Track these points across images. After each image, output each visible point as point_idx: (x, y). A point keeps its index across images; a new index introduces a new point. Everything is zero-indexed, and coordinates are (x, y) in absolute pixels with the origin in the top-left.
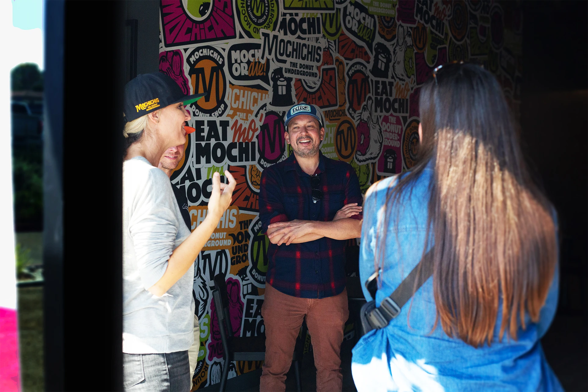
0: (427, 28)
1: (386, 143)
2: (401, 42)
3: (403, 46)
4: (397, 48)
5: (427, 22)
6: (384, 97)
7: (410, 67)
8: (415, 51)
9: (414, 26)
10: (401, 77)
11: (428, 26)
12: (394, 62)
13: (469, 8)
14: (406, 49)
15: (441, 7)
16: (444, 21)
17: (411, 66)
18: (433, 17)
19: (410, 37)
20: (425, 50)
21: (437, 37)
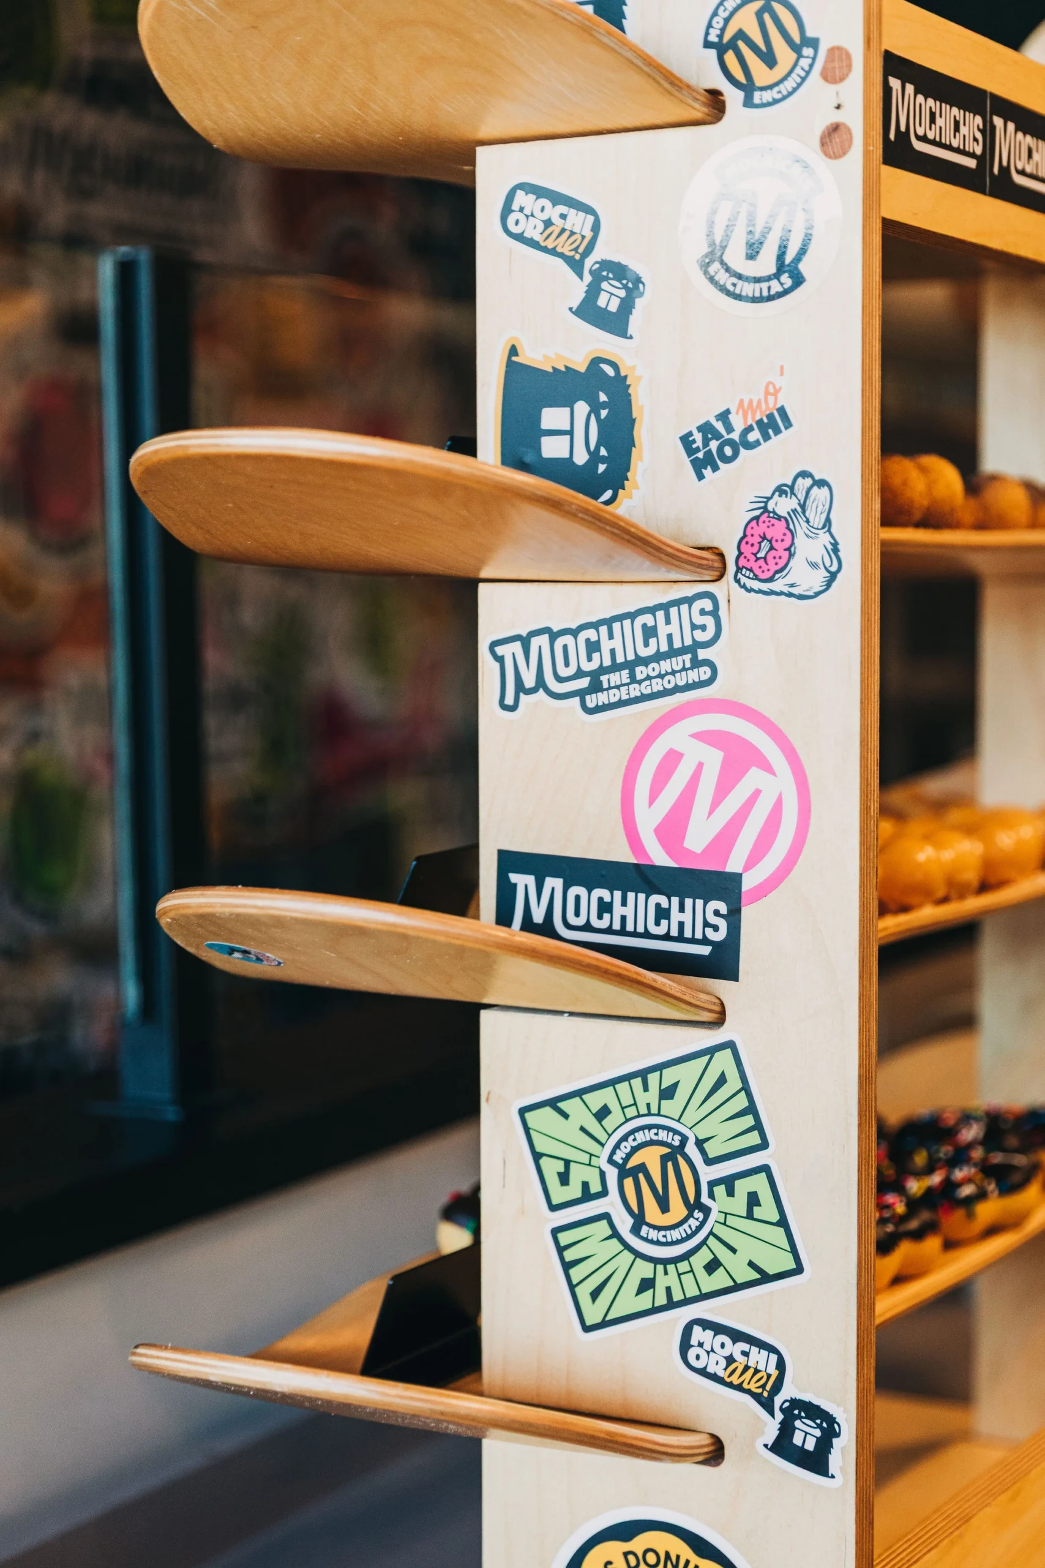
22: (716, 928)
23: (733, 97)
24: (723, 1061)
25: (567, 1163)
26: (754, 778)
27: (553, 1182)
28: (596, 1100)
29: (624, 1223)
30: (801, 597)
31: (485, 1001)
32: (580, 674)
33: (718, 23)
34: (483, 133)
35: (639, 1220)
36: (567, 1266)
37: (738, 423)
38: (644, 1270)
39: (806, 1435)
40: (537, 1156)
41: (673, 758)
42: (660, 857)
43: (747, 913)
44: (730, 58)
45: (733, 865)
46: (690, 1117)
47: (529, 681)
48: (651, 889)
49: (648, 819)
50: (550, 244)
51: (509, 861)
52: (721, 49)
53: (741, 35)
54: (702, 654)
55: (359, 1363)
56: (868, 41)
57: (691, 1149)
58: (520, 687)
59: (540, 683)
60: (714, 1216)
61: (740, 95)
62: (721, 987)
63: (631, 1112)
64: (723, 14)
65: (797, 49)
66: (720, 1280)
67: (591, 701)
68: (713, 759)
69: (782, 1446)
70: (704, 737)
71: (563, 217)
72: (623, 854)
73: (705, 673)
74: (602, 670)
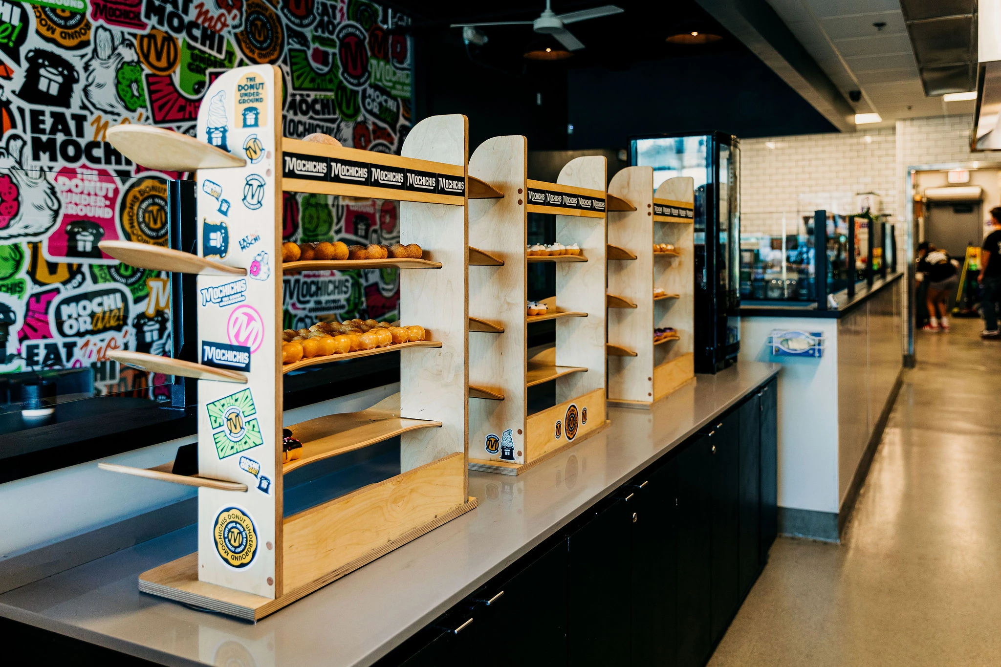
0: (177, 39)
1: (68, 209)
2: (105, 52)
3: (111, 61)
4: (95, 63)
5: (178, 30)
6: (60, 137)
7: (133, 95)
8: (147, 70)
9: (139, 32)
10: (109, 109)
11: (181, 38)
12: (87, 83)
13: (284, 21)
14: (119, 66)
15: (215, 12)
16: (224, 33)
17: (136, 93)
18: (193, 24)
19: (130, 48)
20: (174, 72)
21: (207, 56)
22: (246, 360)
23: (249, 161)
24: (247, 393)
25: (216, 418)
26: (253, 323)
27: (213, 422)
28: (222, 402)
29: (228, 432)
30: (262, 280)
31: (200, 378)
32: (218, 298)
33: (246, 144)
34: (199, 167)
35: (231, 431)
36: (216, 443)
37: (250, 238)
38: (232, 444)
39: (264, 485)
40: (210, 416)
41: (237, 319)
42: (235, 343)
43: (252, 356)
44: (248, 152)
45: (249, 345)
46: (242, 406)
47: (208, 300)
48: (233, 350)
49: (233, 333)
50: (212, 194)
51: (205, 343)
52: (247, 149)
53: (250, 147)
54: (243, 294)
55: (171, 469)
56: (276, 150)
57: (241, 414)
58: (206, 301)
59: (210, 300)
60: (246, 430)
61: (250, 161)
62: (245, 374)
63: (229, 405)
64: (247, 142)
65: (261, 150)
66: (247, 446)
67: (221, 304)
68: (246, 318)
69: (260, 487)
70: (245, 314)
71: (215, 188)
72: (228, 343)
73: (243, 298)
74: (223, 297)
